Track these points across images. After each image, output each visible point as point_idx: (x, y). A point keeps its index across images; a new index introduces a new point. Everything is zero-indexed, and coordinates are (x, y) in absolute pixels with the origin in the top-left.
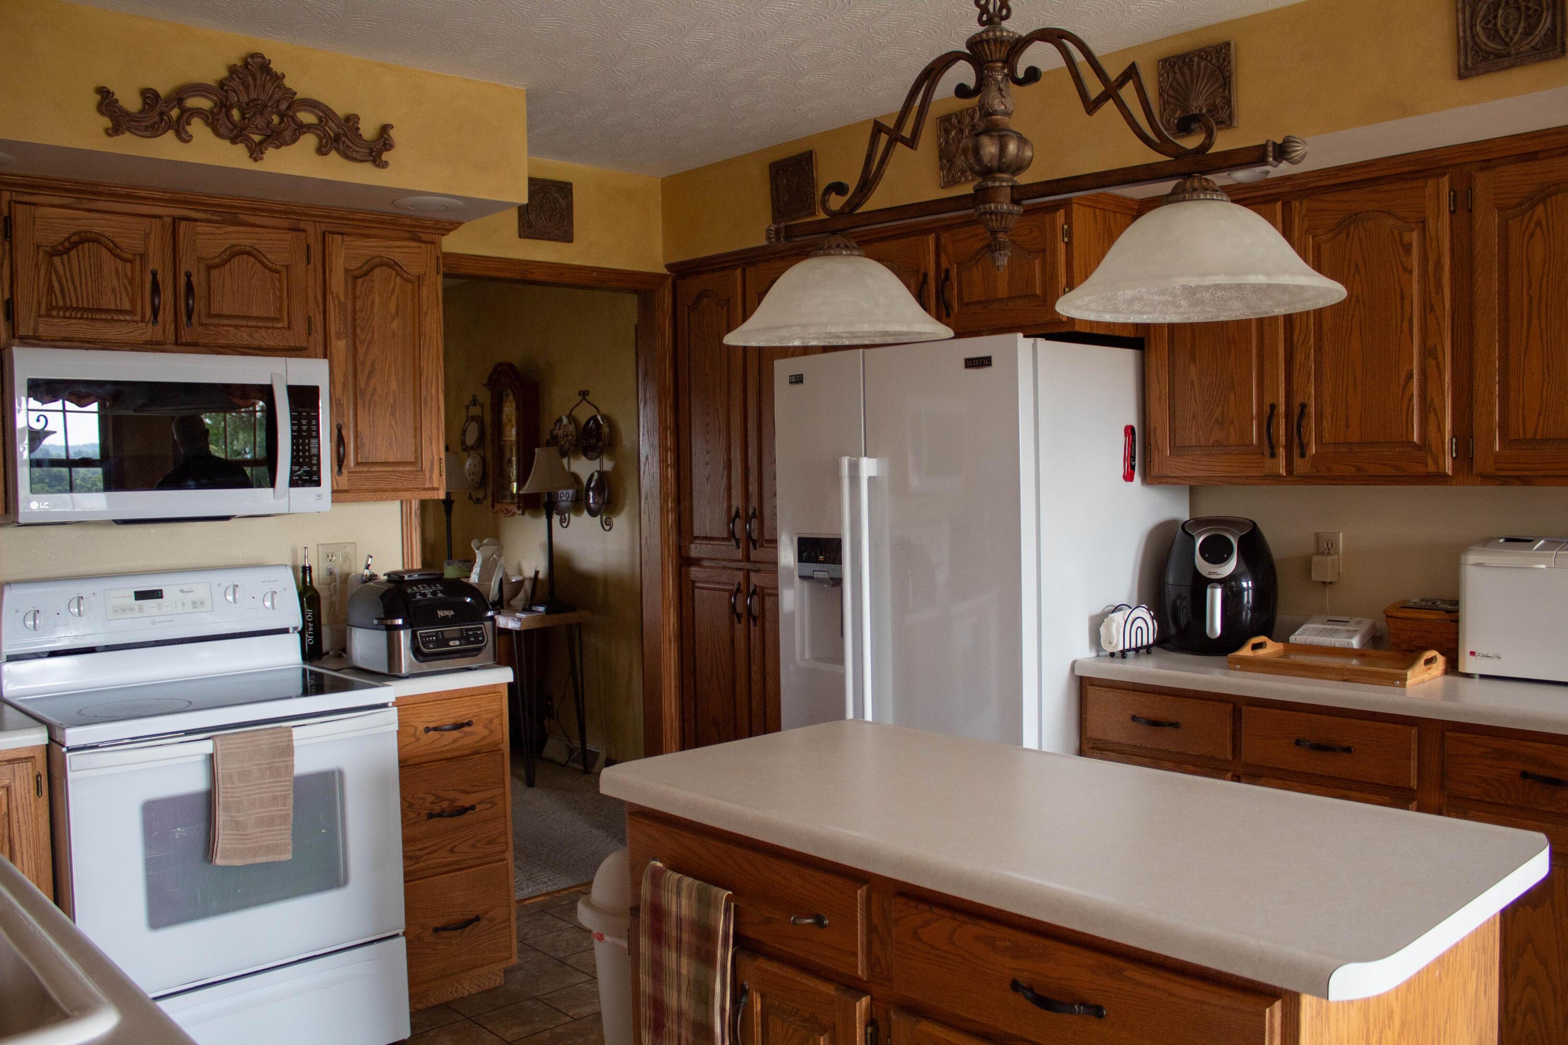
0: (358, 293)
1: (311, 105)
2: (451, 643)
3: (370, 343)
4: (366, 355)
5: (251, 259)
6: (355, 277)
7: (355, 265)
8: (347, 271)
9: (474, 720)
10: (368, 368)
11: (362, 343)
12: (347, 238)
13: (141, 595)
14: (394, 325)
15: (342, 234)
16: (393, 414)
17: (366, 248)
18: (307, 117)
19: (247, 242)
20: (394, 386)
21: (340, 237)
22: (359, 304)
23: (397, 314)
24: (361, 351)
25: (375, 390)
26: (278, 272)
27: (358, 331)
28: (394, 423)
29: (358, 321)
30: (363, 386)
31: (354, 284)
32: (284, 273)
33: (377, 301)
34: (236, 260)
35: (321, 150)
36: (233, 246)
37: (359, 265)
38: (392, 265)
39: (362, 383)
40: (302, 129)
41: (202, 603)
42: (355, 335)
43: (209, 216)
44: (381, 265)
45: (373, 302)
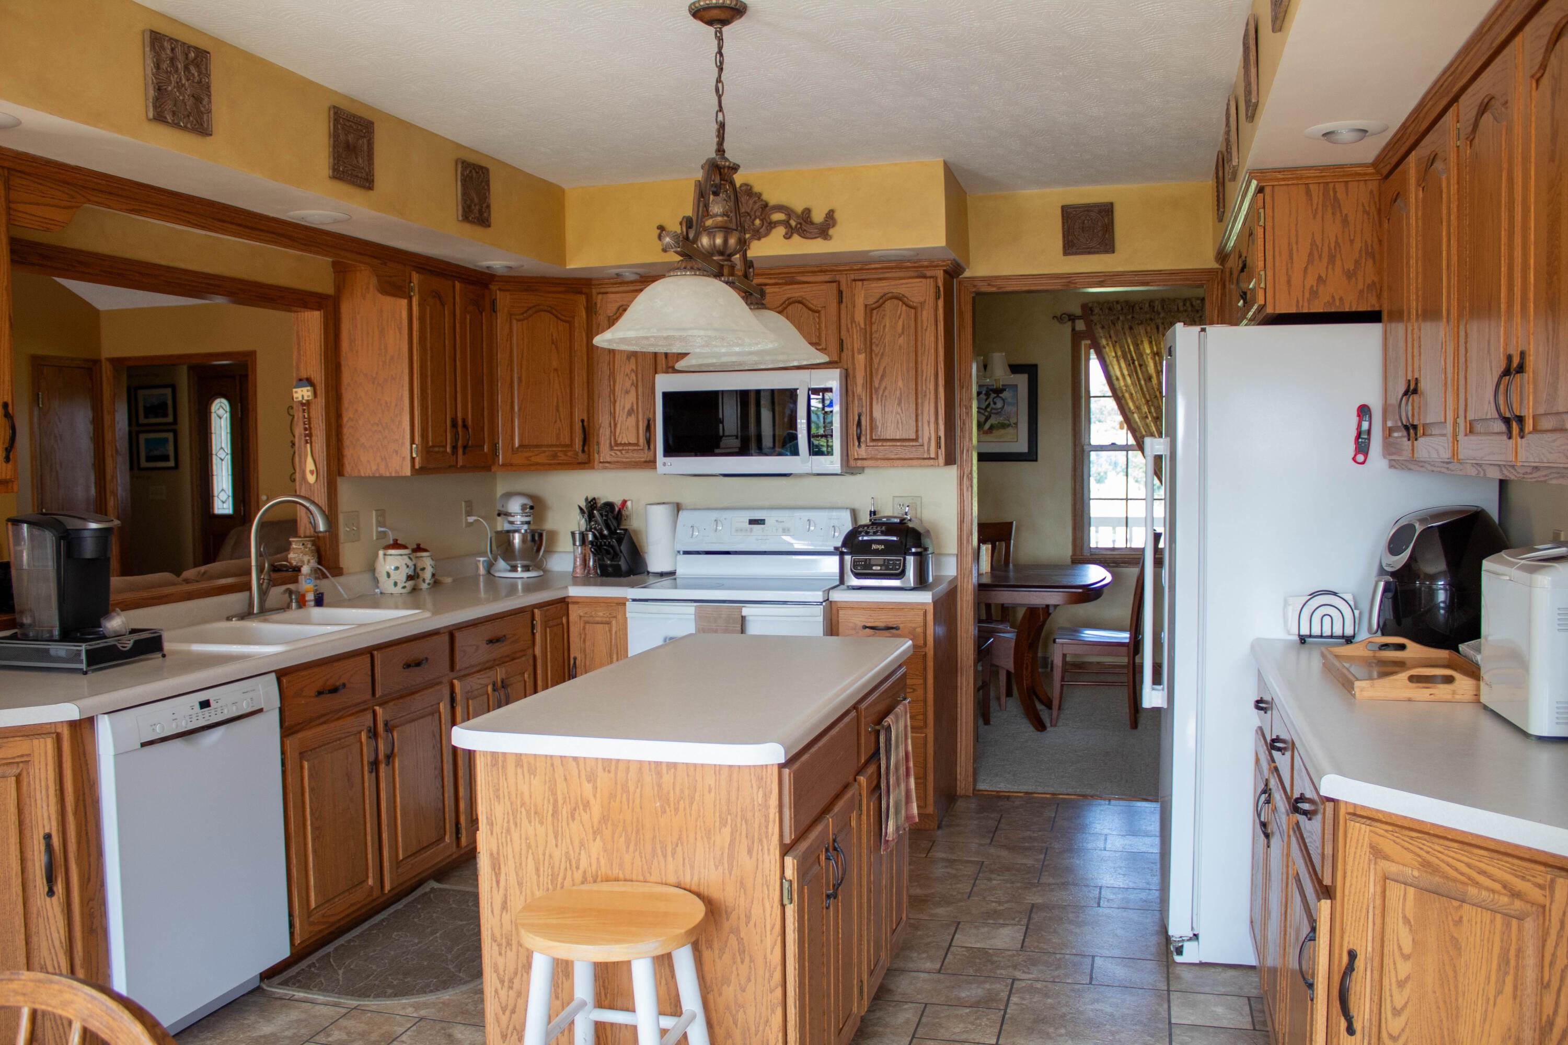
0: (873, 320)
1: (780, 208)
2: (874, 568)
3: (882, 354)
4: (879, 364)
5: (801, 305)
6: (870, 310)
7: (871, 301)
8: (866, 306)
9: (901, 626)
10: (880, 373)
11: (876, 355)
12: (865, 283)
13: (753, 522)
14: (901, 340)
15: (862, 280)
16: (899, 404)
17: (878, 289)
18: (778, 216)
19: (797, 295)
20: (900, 384)
21: (860, 283)
22: (874, 328)
23: (903, 333)
24: (876, 361)
25: (886, 388)
26: (818, 312)
27: (874, 347)
28: (900, 411)
29: (874, 340)
30: (877, 386)
31: (871, 313)
32: (823, 313)
33: (888, 324)
34: (790, 308)
35: (788, 236)
36: (789, 299)
37: (875, 300)
38: (899, 298)
39: (876, 384)
40: (772, 225)
41: (789, 530)
42: (871, 350)
43: (777, 281)
44: (891, 298)
45: (885, 326)
